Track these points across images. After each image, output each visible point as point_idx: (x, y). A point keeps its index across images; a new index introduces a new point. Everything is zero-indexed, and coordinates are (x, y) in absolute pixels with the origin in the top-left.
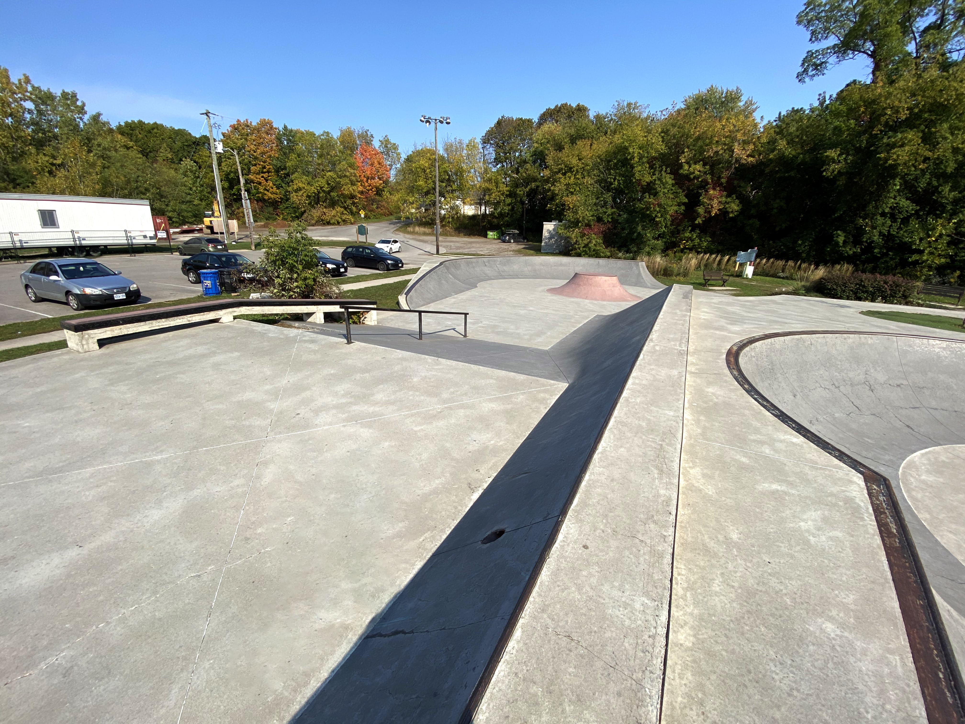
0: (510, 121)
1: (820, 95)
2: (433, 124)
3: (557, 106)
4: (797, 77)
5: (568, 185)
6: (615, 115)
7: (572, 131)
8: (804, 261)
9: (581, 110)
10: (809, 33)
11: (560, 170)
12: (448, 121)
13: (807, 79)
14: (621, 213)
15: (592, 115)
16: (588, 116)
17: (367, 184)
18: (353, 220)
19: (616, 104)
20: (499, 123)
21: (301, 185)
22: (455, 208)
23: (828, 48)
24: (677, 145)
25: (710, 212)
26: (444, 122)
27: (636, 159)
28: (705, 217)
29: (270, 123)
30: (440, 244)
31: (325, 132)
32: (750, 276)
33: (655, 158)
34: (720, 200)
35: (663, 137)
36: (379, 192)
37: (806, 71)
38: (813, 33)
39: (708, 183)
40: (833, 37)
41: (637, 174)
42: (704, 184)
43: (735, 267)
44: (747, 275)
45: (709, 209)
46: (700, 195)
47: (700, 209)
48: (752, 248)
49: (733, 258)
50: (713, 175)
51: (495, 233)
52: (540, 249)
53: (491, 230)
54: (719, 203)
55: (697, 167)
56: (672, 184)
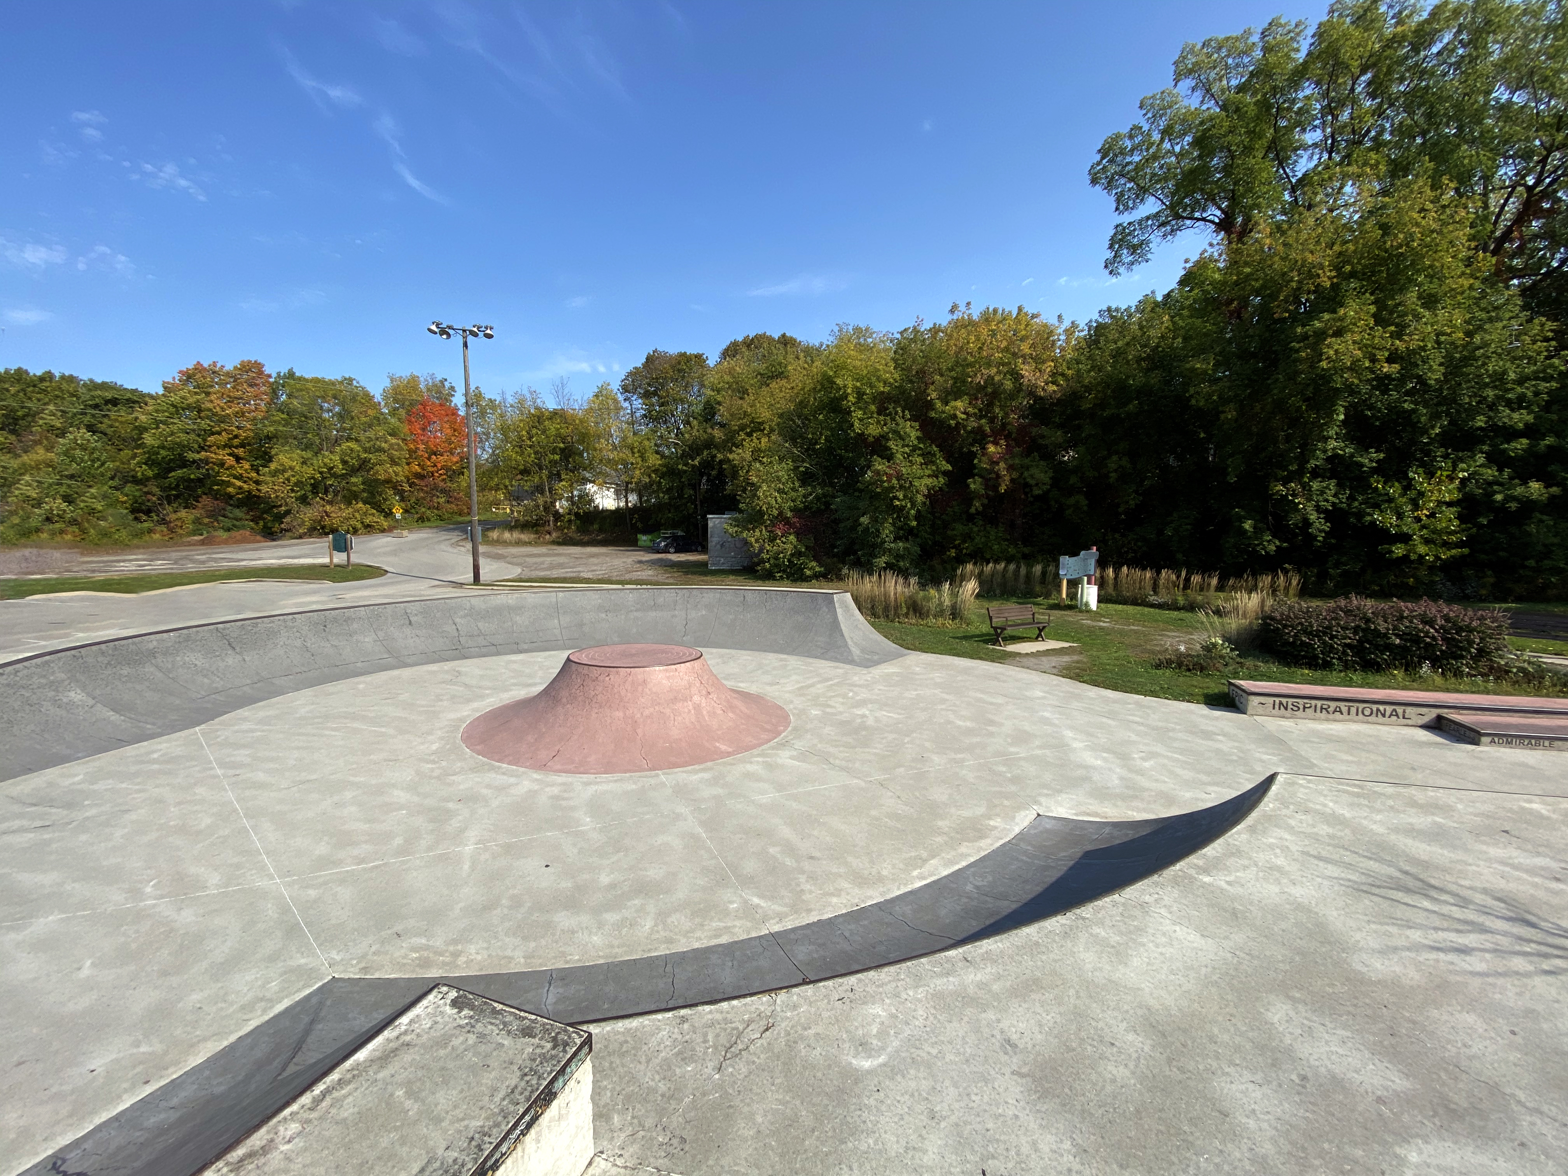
0: (666, 357)
3: (747, 337)
4: (1106, 267)
7: (762, 367)
9: (786, 341)
10: (1113, 198)
11: (742, 428)
12: (488, 331)
13: (1122, 270)
16: (795, 348)
17: (428, 463)
19: (836, 329)
20: (650, 359)
22: (586, 498)
23: (1148, 218)
24: (921, 373)
25: (995, 488)
26: (481, 334)
27: (852, 399)
28: (988, 496)
29: (261, 367)
32: (1093, 605)
33: (885, 395)
34: (1010, 462)
35: (896, 361)
36: (451, 476)
37: (1117, 256)
38: (1119, 200)
39: (984, 436)
40: (1152, 199)
41: (857, 424)
42: (980, 437)
43: (1059, 586)
44: (1087, 604)
45: (992, 481)
46: (973, 455)
47: (975, 484)
48: (1088, 548)
49: (1051, 568)
50: (992, 421)
51: (650, 537)
52: (704, 564)
53: (645, 532)
54: (1010, 468)
55: (959, 404)
56: (918, 438)
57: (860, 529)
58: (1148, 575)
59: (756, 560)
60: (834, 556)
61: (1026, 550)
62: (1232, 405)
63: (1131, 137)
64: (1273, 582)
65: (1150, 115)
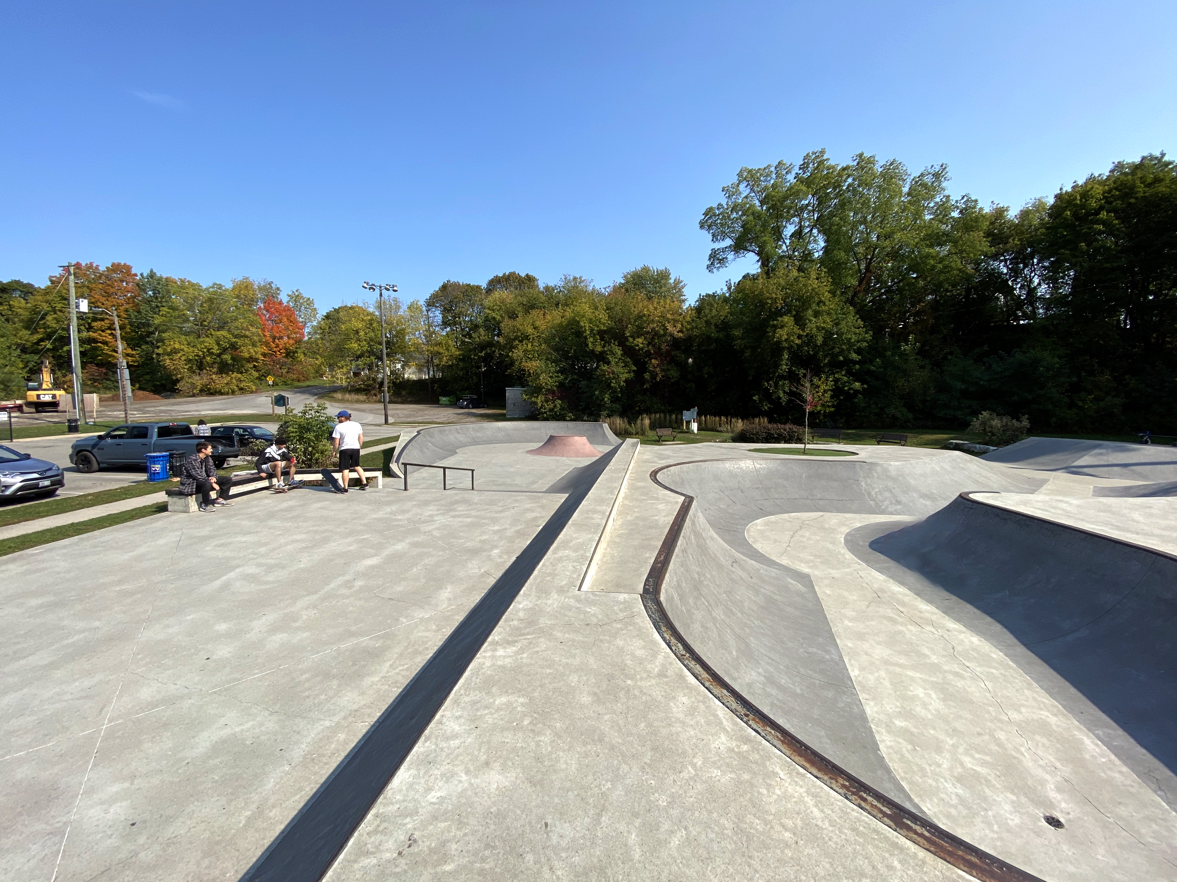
0: (456, 286)
1: (727, 282)
2: (377, 291)
3: (505, 274)
4: (708, 268)
5: (525, 351)
6: (563, 287)
7: (525, 300)
8: (732, 417)
9: (530, 280)
10: (711, 235)
11: (516, 338)
12: (395, 288)
13: (715, 270)
14: (581, 379)
15: (541, 285)
16: (538, 286)
17: (274, 345)
18: (254, 388)
19: (563, 278)
20: (444, 287)
21: (177, 346)
22: (396, 372)
23: (726, 248)
24: (621, 322)
25: (655, 378)
26: (391, 289)
27: (588, 332)
28: (652, 382)
29: (128, 268)
30: (389, 412)
31: (215, 284)
32: (696, 431)
33: (605, 332)
34: (662, 368)
35: (608, 313)
36: (289, 354)
37: (712, 264)
38: (714, 235)
39: (650, 354)
40: (728, 239)
41: (590, 345)
42: (648, 354)
43: (683, 425)
44: (693, 431)
45: (654, 376)
46: (646, 363)
47: (647, 376)
48: (694, 408)
49: (679, 417)
50: (654, 346)
51: (448, 398)
52: (504, 415)
53: (444, 396)
54: (662, 370)
55: (640, 340)
56: (621, 354)
57: (594, 397)
58: (717, 418)
59: (537, 412)
60: (579, 410)
61: (670, 408)
62: (749, 350)
63: (718, 209)
64: (759, 421)
65: (727, 195)
